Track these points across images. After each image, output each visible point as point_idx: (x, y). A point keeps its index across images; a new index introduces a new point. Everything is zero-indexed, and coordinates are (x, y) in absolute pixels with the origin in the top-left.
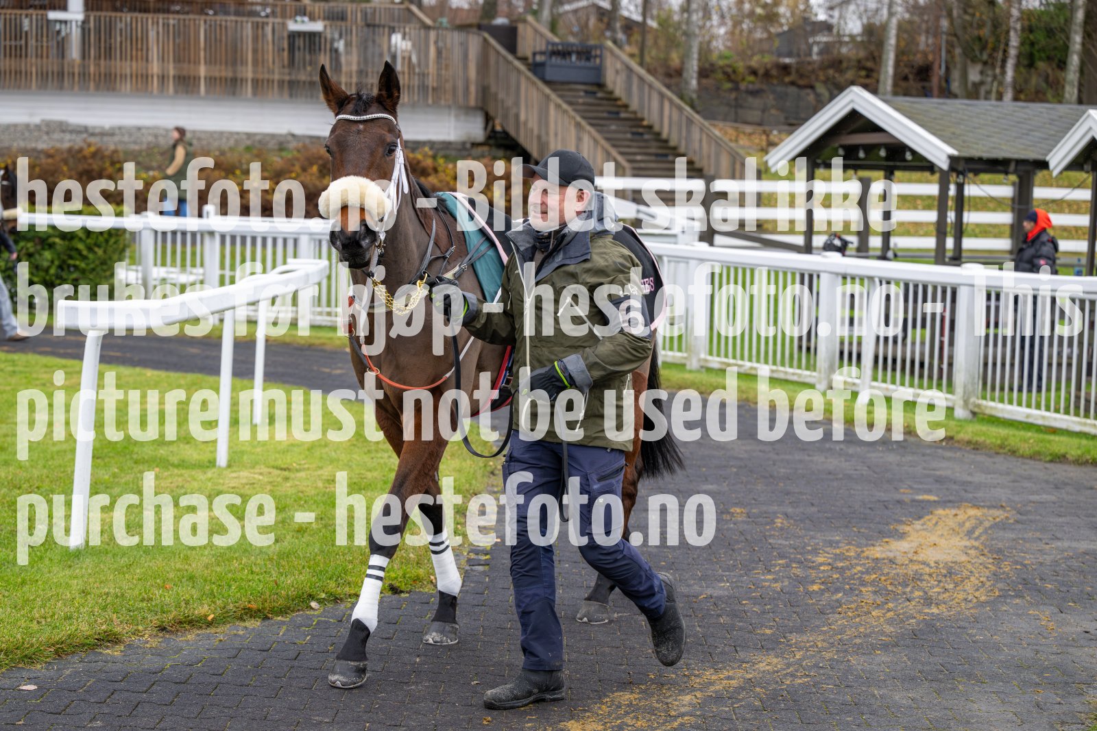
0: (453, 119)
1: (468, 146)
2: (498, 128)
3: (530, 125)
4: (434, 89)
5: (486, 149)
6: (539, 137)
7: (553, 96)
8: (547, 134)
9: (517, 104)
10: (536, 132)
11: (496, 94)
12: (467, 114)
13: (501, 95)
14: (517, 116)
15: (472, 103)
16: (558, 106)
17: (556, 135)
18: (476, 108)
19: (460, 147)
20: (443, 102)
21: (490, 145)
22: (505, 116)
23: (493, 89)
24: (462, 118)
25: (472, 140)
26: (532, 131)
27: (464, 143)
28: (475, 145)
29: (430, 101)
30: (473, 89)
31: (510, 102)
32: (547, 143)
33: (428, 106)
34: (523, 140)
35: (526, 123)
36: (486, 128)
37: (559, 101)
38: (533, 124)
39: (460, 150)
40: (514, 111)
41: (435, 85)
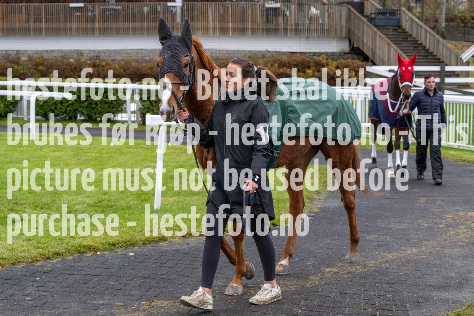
0: (335, 43)
1: (342, 54)
2: (355, 46)
3: (368, 44)
4: (327, 30)
5: (350, 55)
6: (372, 50)
7: (378, 32)
8: (376, 48)
9: (363, 35)
10: (371, 47)
11: (354, 32)
12: (341, 40)
13: (356, 32)
14: (363, 41)
15: (344, 36)
16: (380, 36)
17: (379, 48)
18: (345, 38)
19: (338, 55)
20: (331, 36)
21: (352, 54)
22: (358, 41)
23: (353, 29)
24: (340, 42)
25: (344, 52)
26: (369, 47)
27: (340, 53)
28: (345, 53)
29: (326, 35)
30: (344, 30)
31: (360, 35)
32: (376, 52)
33: (325, 37)
34: (365, 51)
35: (366, 44)
36: (350, 46)
37: (381, 34)
38: (370, 44)
39: (339, 56)
40: (361, 39)
41: (328, 28)
